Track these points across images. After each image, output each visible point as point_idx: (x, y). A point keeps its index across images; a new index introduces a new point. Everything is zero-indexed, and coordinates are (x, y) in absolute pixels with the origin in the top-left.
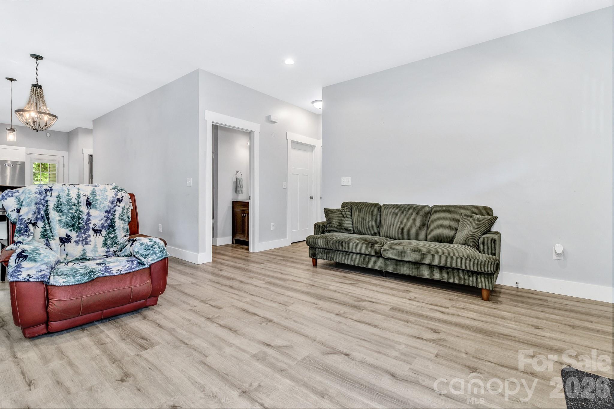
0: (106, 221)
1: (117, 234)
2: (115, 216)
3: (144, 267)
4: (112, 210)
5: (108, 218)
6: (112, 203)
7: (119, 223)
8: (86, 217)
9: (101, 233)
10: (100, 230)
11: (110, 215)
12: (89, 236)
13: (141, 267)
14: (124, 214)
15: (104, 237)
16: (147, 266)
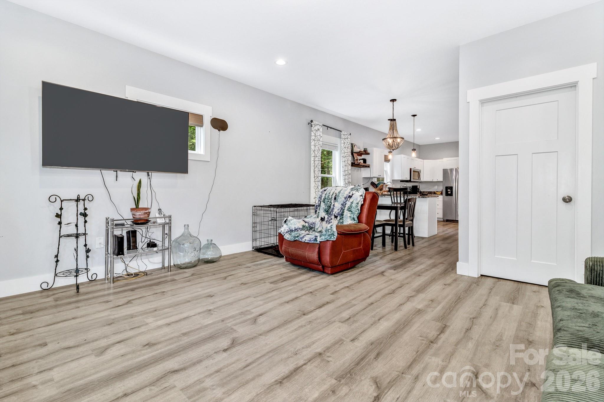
0: (341, 210)
1: (343, 220)
2: (345, 208)
3: (316, 242)
4: (344, 204)
5: (342, 209)
6: (345, 198)
7: (347, 213)
8: (333, 207)
9: (337, 218)
10: (337, 216)
11: (343, 207)
12: (331, 219)
13: (315, 242)
14: (352, 207)
15: (338, 221)
16: (318, 242)
